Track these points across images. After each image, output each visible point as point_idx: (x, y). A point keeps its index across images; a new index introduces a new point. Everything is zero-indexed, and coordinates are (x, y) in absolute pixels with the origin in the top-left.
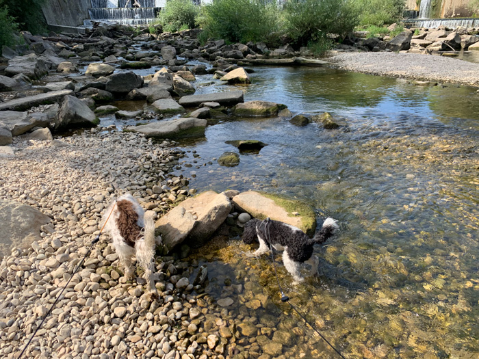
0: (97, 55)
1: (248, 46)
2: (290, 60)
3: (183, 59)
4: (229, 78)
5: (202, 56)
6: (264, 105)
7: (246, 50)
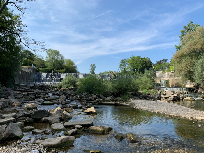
0: (32, 98)
1: (96, 95)
2: (113, 103)
3: (69, 100)
4: (88, 111)
5: (77, 99)
6: (102, 128)
7: (95, 97)
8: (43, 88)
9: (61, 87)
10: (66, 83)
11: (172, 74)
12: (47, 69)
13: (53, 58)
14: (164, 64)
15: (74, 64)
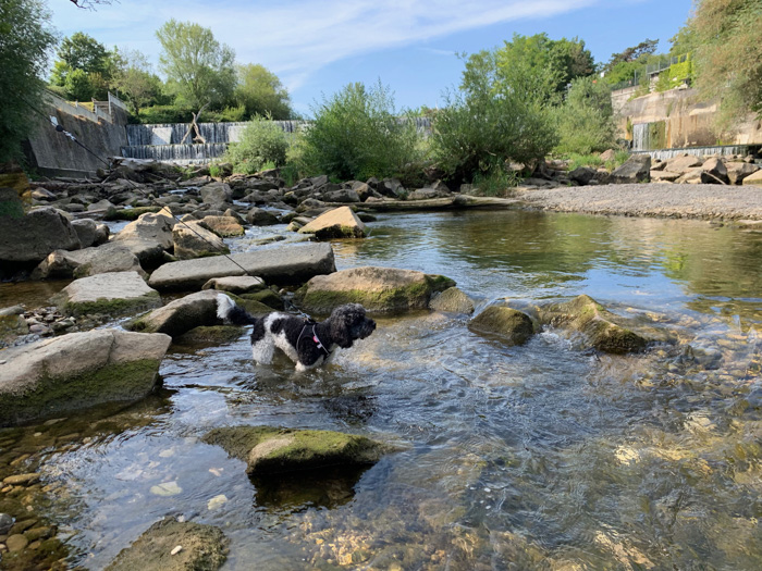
1: (370, 184)
2: (446, 201)
7: (366, 190)
8: (154, 178)
9: (227, 172)
10: (246, 155)
11: (678, 97)
12: (170, 108)
13: (189, 61)
14: (644, 62)
15: (277, 84)
